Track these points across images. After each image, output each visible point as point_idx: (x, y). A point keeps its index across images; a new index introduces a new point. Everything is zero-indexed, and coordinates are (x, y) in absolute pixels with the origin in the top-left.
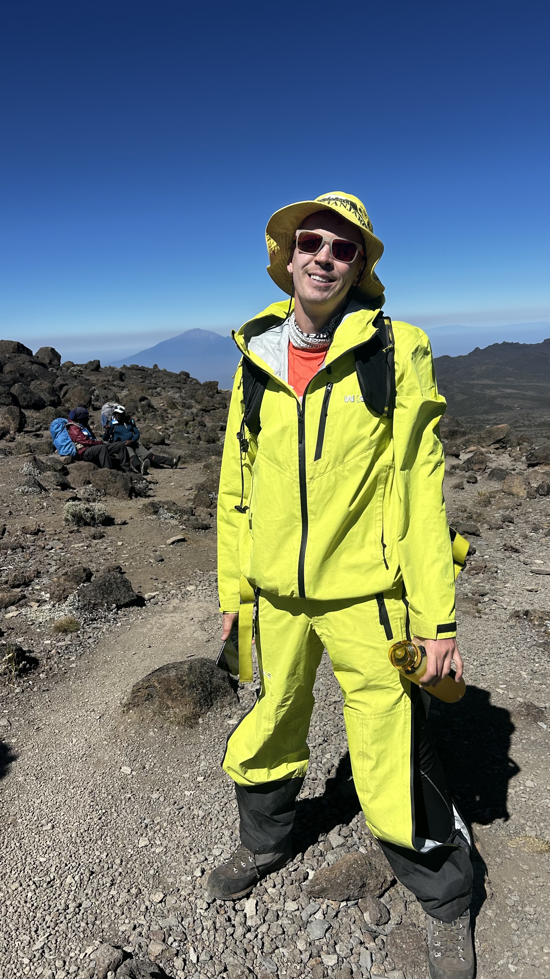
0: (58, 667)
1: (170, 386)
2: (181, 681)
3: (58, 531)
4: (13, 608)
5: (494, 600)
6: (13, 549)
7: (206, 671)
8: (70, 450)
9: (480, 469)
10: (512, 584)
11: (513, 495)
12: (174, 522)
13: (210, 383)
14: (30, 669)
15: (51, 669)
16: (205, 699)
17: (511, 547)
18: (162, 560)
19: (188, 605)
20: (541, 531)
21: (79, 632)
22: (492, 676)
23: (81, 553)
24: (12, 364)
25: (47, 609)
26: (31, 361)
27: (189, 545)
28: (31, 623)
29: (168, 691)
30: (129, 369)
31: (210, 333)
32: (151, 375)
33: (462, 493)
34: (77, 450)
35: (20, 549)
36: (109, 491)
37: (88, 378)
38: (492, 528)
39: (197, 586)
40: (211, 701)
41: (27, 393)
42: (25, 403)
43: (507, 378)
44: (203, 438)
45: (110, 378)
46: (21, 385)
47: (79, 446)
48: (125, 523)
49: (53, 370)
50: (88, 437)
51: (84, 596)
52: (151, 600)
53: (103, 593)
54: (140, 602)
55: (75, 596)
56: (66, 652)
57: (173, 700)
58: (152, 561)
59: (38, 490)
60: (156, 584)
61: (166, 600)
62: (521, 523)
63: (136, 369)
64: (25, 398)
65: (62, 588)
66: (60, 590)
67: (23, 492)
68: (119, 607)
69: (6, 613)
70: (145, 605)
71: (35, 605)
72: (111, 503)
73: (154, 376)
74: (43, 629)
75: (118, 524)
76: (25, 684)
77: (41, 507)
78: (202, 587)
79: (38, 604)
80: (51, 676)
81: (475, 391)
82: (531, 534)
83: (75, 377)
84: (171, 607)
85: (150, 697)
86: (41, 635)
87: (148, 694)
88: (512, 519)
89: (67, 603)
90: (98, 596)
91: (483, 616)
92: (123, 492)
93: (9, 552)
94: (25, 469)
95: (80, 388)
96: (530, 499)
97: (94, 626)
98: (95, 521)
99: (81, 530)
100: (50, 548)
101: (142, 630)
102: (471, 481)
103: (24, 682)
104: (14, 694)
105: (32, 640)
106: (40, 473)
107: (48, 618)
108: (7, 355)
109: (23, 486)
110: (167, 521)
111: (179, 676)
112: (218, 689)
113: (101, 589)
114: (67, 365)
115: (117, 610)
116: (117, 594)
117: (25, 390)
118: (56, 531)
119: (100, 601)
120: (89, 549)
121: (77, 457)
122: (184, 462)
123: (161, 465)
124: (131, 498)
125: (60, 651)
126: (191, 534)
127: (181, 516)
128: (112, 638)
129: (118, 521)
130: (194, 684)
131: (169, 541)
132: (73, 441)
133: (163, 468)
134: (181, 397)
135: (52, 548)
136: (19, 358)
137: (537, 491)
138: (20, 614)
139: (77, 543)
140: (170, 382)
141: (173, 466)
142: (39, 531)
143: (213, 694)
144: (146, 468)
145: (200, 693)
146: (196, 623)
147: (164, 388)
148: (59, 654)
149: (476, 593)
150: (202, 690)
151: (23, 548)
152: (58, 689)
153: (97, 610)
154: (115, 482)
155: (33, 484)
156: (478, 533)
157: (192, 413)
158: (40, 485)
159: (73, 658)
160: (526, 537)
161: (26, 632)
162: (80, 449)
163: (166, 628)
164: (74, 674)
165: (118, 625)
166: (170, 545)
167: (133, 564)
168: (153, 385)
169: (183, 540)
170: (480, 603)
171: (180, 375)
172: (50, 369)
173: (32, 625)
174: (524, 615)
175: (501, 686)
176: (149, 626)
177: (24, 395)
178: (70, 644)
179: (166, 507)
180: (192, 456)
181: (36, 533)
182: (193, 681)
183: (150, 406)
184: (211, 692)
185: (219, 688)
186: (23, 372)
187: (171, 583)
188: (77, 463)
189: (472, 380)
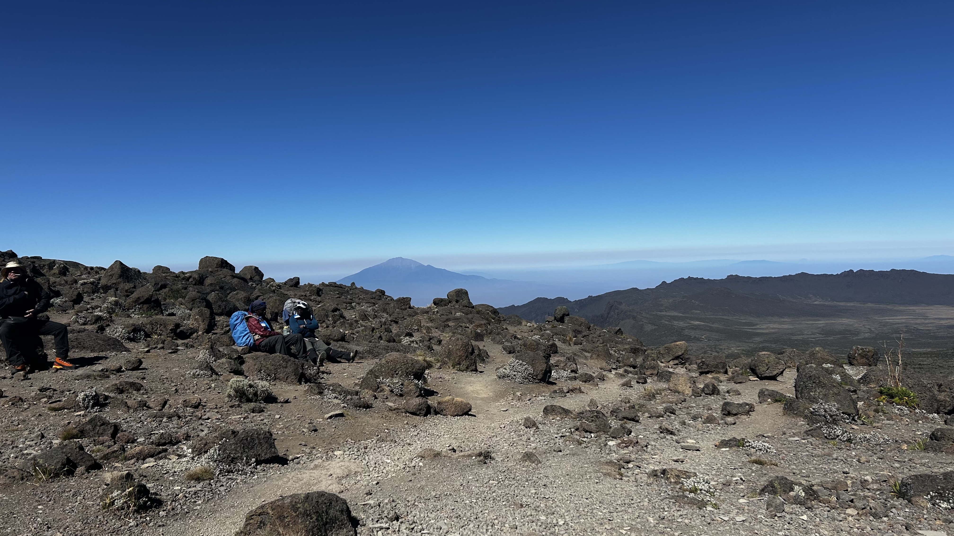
0: (181, 507)
1: (365, 301)
2: (295, 509)
3: (219, 406)
4: (152, 459)
5: (637, 466)
6: (169, 418)
7: (323, 501)
8: (248, 340)
9: (652, 374)
10: (660, 456)
11: (679, 393)
12: (336, 401)
13: (404, 298)
14: (151, 507)
15: (173, 509)
16: (318, 529)
17: (667, 429)
18: (316, 430)
19: (329, 464)
20: (700, 419)
21: (212, 481)
22: (619, 521)
23: (237, 423)
24: (213, 278)
25: (185, 461)
26: (232, 276)
27: (347, 420)
28: (165, 472)
29: (281, 518)
30: (327, 285)
31: (411, 261)
32: (348, 291)
33: (629, 390)
34: (254, 341)
35: (176, 418)
36: (279, 376)
37: (286, 293)
38: (652, 416)
39: (345, 451)
40: (326, 532)
41: (223, 301)
42: (220, 311)
43: (694, 311)
44: (384, 337)
45: (308, 293)
46: (218, 294)
47: (257, 337)
48: (287, 402)
49: (252, 284)
50: (266, 328)
51: (225, 450)
52: (295, 460)
53: (243, 447)
54: (283, 461)
55: (215, 450)
56: (194, 496)
57: (285, 527)
58: (305, 430)
59: (210, 373)
60: (304, 449)
61: (309, 460)
62: (682, 415)
63: (333, 285)
64: (220, 306)
65: (204, 442)
66: (202, 444)
67: (194, 374)
68: (258, 463)
69: (143, 464)
70: (287, 464)
71: (174, 458)
72: (279, 387)
73: (351, 292)
74: (176, 477)
75: (280, 402)
76: (142, 519)
77: (208, 387)
78: (350, 452)
79: (177, 457)
80: (172, 514)
81: (663, 321)
82: (690, 422)
83: (274, 291)
84: (312, 465)
85: (262, 525)
86: (172, 483)
87: (261, 522)
88: (674, 410)
89: (206, 456)
90: (238, 449)
91: (624, 478)
92: (292, 377)
93: (165, 420)
94: (201, 356)
95: (274, 298)
96: (695, 396)
97: (228, 477)
98: (257, 398)
99: (242, 405)
100: (207, 418)
101: (277, 483)
102: (640, 381)
103: (141, 518)
104: (127, 527)
105: (162, 486)
106: (215, 361)
107: (184, 469)
108: (210, 269)
109: (196, 369)
110: (329, 400)
111: (294, 503)
112: (334, 520)
113: (243, 444)
114: (268, 281)
115: (256, 465)
116: (258, 450)
117: (221, 298)
118: (217, 405)
119: (239, 455)
120: (245, 420)
121: (254, 348)
122: (362, 358)
123: (339, 359)
124: (301, 384)
125: (187, 495)
126: (352, 412)
127: (345, 397)
128: (245, 488)
129: (281, 399)
130: (308, 512)
131: (327, 416)
132: (250, 332)
133: (340, 362)
134: (373, 310)
135: (208, 419)
136: (220, 273)
137: (703, 390)
138: (156, 464)
139: (234, 416)
140: (366, 299)
141: (350, 360)
142: (199, 404)
143: (328, 525)
144: (322, 361)
145: (314, 522)
146: (334, 478)
147: (359, 304)
148: (186, 497)
149: (621, 459)
150: (316, 519)
151: (179, 417)
152: (175, 525)
153: (236, 463)
154: (286, 367)
155: (205, 368)
156: (637, 418)
157: (381, 322)
158: (212, 369)
159: (200, 502)
160: (684, 423)
161: (158, 480)
162: (257, 340)
163: (303, 482)
164: (196, 514)
165: (254, 478)
166: (328, 419)
167: (286, 432)
168: (348, 300)
169: (341, 415)
170: (624, 468)
171: (376, 292)
172: (250, 284)
173: (166, 474)
174: (662, 473)
175: (625, 528)
176: (285, 480)
177: (220, 303)
178: (200, 490)
179: (331, 388)
180: (370, 352)
181: (196, 406)
182: (308, 509)
183: (342, 316)
184: (327, 523)
185: (336, 520)
186: (223, 285)
187: (319, 449)
188: (254, 354)
189: (660, 312)
